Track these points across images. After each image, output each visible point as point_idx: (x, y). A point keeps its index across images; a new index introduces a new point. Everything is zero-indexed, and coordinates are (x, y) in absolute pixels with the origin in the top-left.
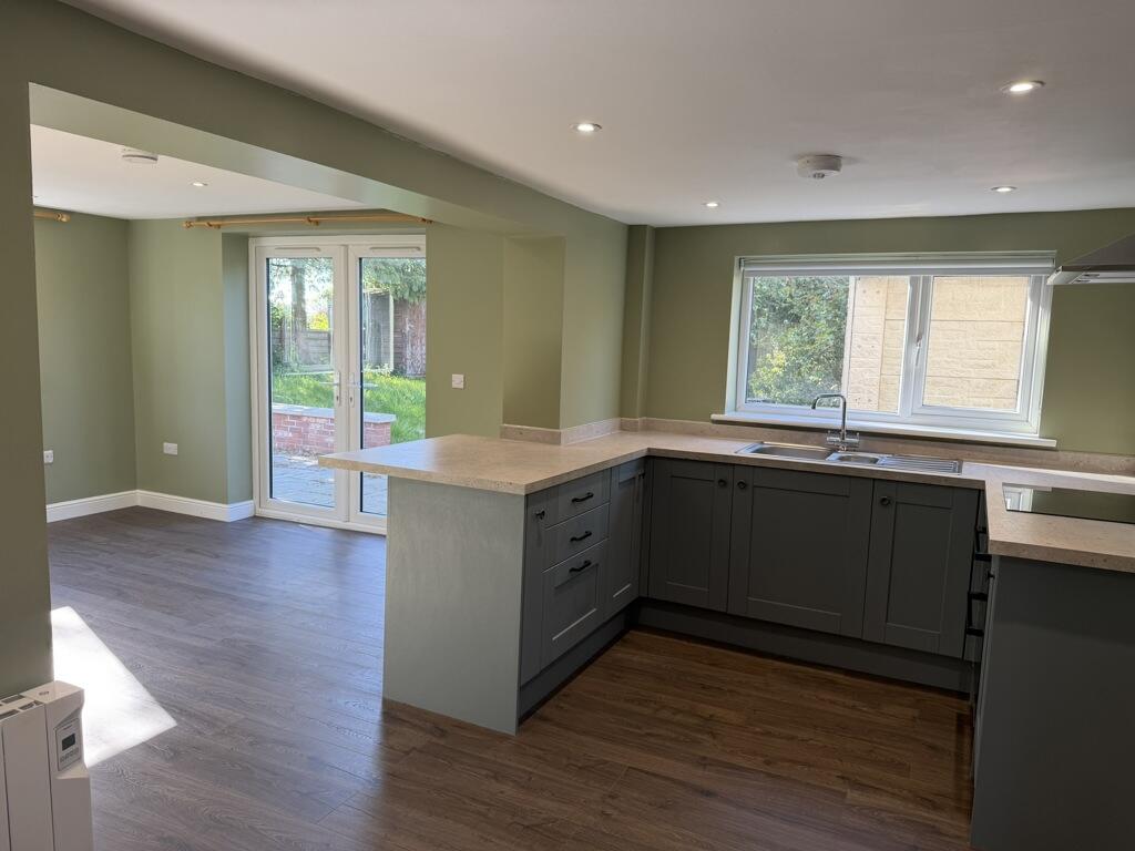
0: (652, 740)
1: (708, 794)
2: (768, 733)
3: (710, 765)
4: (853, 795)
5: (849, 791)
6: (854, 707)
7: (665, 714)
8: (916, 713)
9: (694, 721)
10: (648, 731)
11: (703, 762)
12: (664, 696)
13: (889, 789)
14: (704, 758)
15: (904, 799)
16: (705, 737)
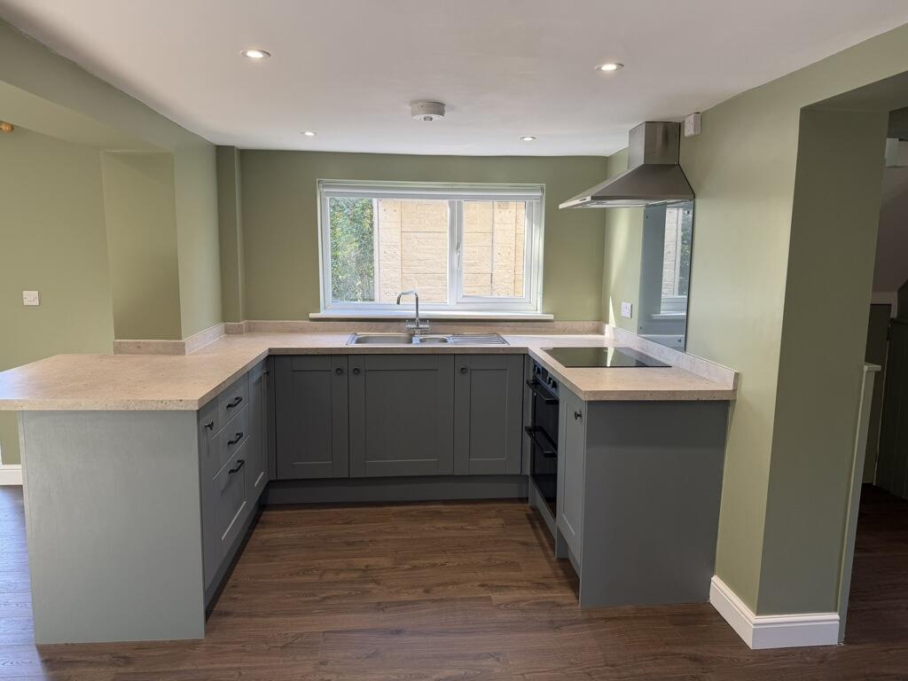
0: (330, 602)
1: (398, 632)
2: (415, 567)
3: (386, 607)
4: (496, 597)
5: (491, 594)
6: (462, 528)
7: (330, 577)
8: (501, 521)
9: (356, 575)
10: (323, 595)
11: (380, 607)
12: (321, 561)
13: (514, 584)
14: (379, 603)
15: (527, 588)
16: (371, 585)
